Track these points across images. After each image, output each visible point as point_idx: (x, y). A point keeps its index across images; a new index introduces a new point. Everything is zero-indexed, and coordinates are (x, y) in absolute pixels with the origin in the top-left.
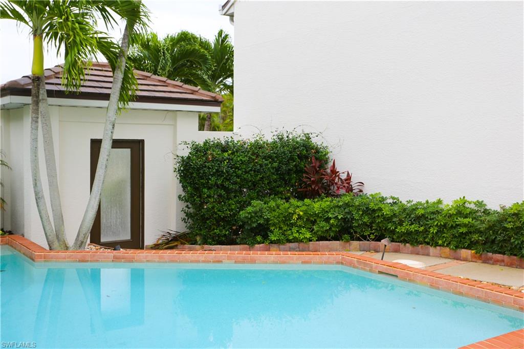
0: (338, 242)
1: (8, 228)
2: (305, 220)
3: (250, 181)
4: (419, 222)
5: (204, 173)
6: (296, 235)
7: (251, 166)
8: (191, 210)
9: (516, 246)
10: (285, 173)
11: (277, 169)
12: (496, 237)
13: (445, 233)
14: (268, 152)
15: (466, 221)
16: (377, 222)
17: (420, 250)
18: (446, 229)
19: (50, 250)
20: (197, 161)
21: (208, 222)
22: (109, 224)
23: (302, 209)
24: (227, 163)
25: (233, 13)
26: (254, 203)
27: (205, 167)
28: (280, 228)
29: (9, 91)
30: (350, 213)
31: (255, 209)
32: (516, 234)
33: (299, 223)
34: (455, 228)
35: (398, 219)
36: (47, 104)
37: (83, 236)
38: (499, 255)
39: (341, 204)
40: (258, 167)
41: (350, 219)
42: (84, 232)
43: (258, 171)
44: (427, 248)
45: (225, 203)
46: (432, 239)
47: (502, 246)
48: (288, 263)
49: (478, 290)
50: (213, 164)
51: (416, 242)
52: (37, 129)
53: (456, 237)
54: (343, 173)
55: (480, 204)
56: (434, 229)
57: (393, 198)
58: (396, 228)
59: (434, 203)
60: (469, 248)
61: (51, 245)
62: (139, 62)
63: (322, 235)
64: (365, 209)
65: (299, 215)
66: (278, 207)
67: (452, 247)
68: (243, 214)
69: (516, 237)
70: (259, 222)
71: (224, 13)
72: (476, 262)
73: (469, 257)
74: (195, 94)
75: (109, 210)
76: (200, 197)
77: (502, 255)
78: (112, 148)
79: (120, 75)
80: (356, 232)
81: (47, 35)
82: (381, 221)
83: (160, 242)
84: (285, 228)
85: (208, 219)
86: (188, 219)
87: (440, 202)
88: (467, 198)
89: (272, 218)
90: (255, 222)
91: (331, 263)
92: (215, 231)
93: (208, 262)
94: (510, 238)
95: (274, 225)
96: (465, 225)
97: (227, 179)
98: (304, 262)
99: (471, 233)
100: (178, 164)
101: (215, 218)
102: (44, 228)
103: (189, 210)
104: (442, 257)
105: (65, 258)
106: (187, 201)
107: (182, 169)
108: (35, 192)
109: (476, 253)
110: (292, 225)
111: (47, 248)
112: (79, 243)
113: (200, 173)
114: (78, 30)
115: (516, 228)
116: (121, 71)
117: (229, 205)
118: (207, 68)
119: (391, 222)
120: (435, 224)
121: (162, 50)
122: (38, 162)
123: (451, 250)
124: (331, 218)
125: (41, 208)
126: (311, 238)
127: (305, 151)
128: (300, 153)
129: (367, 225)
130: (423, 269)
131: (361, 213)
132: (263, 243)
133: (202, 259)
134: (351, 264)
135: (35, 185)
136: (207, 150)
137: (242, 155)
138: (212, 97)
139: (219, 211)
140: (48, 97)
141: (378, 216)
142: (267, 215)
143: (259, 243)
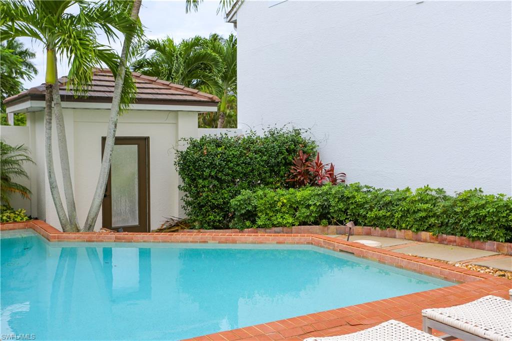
0: (318, 226)
1: (35, 215)
2: (288, 206)
3: (242, 173)
4: (387, 208)
5: (199, 166)
6: (280, 220)
7: (243, 159)
8: (190, 199)
9: (464, 228)
10: (275, 166)
11: (267, 162)
12: (449, 221)
13: (408, 217)
14: (259, 146)
15: (425, 206)
16: (351, 208)
17: (388, 233)
18: (409, 214)
19: (64, 232)
20: (194, 156)
21: (203, 209)
22: (119, 211)
23: (285, 197)
24: (220, 156)
25: (236, 20)
26: (243, 192)
27: (201, 160)
28: (267, 214)
29: (29, 97)
30: (327, 200)
31: (243, 197)
32: (464, 218)
33: (284, 209)
34: (417, 212)
35: (368, 206)
36: (61, 107)
37: (91, 220)
38: (452, 236)
39: (320, 192)
40: (249, 160)
41: (327, 206)
42: (92, 217)
43: (249, 164)
44: (394, 231)
45: (219, 192)
46: (398, 223)
47: (454, 228)
48: (265, 243)
49: (414, 264)
50: (208, 158)
51: (384, 225)
52: (50, 128)
53: (417, 221)
54: (327, 165)
55: (440, 191)
56: (399, 214)
57: (367, 187)
58: (367, 213)
59: (403, 191)
60: (427, 230)
61: (64, 228)
62: (156, 66)
63: (303, 220)
64: (340, 196)
65: (283, 202)
66: (265, 196)
67: (413, 230)
68: (233, 202)
69: (464, 219)
70: (247, 209)
71: (228, 20)
72: (433, 243)
73: (428, 239)
74: (195, 96)
75: (119, 199)
76: (196, 186)
77: (454, 236)
78: (115, 144)
79: (121, 82)
80: (333, 218)
81: (60, 48)
82: (355, 207)
83: (165, 227)
84: (271, 214)
85: (203, 206)
86: (187, 206)
87: (408, 189)
88: (431, 187)
89: (260, 205)
90: (244, 209)
91: (302, 243)
92: (210, 217)
93: (196, 242)
94: (460, 221)
95: (261, 211)
96: (425, 210)
97: (219, 171)
98: (279, 243)
99: (429, 217)
100: (178, 158)
101: (210, 205)
102: (58, 213)
103: (188, 199)
104: (405, 239)
105: (74, 239)
106: (185, 191)
107: (181, 162)
108: (50, 182)
109: (434, 235)
110: (277, 211)
111: (61, 230)
112: (88, 226)
113: (196, 166)
114: (79, 46)
115: (465, 211)
116: (122, 79)
117: (223, 194)
118: (218, 70)
119: (363, 208)
120: (400, 209)
121: (175, 55)
122: (52, 157)
123: (414, 233)
124: (311, 205)
125: (55, 196)
126: (293, 223)
127: (293, 146)
128: (289, 147)
129: (343, 211)
130: (378, 247)
131: (337, 200)
132: (251, 227)
133: (190, 239)
134: (318, 244)
135: (50, 177)
136: (203, 145)
137: (234, 150)
138: (209, 98)
139: (213, 199)
140: (62, 101)
141: (352, 203)
142: (255, 202)
143: (248, 227)
